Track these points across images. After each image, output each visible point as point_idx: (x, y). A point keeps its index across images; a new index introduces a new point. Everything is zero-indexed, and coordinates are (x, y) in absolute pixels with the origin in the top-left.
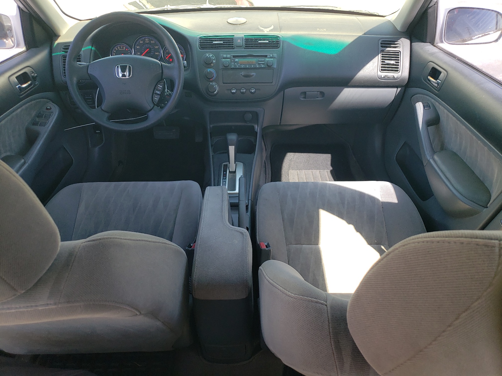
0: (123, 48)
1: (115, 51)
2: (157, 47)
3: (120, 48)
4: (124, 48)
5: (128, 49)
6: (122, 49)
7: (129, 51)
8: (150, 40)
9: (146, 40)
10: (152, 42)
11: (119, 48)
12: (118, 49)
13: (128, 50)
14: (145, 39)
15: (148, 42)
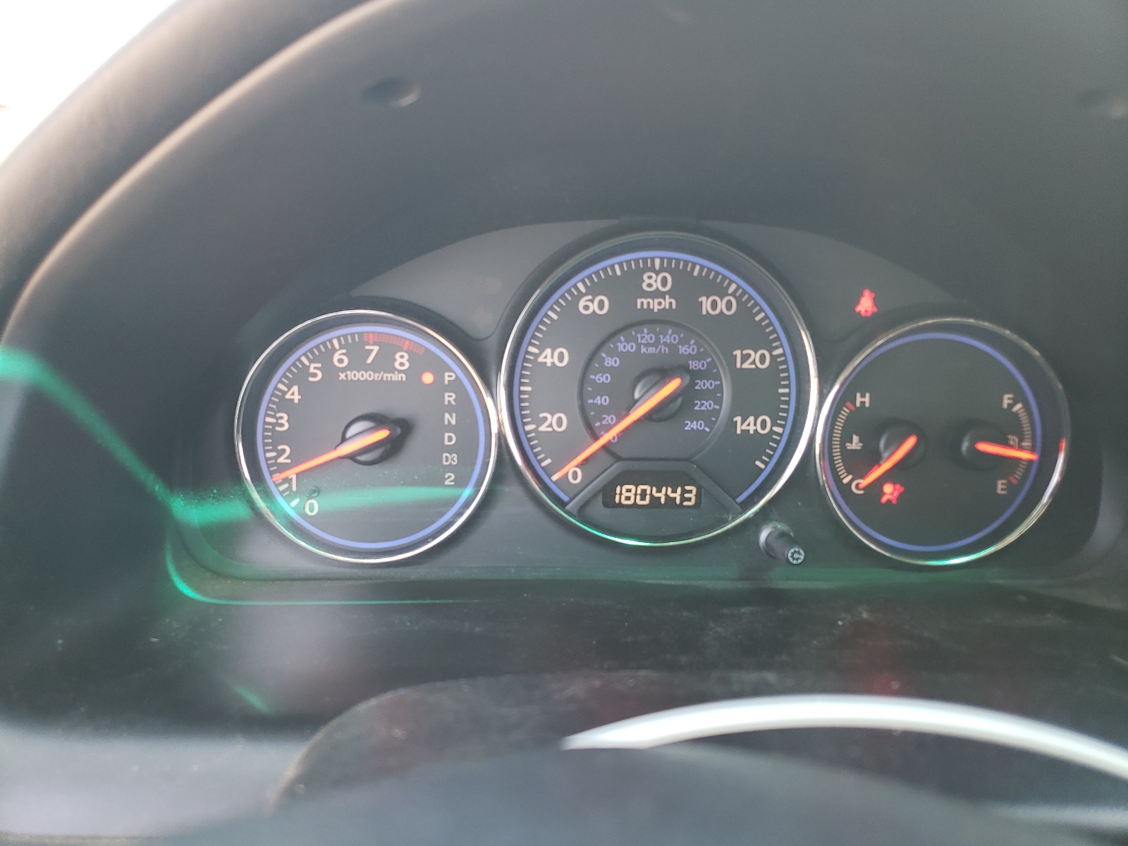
0: (385, 362)
1: (294, 395)
2: (756, 360)
3: (357, 360)
4: (402, 360)
5: (439, 368)
6: (374, 367)
7: (449, 398)
8: (687, 288)
9: (652, 281)
10: (706, 303)
11: (340, 358)
12: (328, 369)
13: (439, 385)
14: (633, 277)
15: (667, 302)
